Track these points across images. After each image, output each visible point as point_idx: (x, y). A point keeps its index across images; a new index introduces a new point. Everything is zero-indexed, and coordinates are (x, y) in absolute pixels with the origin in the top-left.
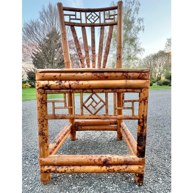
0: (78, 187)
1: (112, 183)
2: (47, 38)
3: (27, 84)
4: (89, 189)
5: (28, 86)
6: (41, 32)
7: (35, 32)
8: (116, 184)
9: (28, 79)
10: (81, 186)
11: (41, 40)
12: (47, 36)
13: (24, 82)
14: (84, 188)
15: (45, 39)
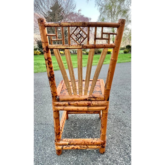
0: (101, 159)
1: (119, 157)
2: (51, 11)
3: (38, 51)
4: (107, 161)
5: (38, 52)
6: (46, 6)
7: (40, 6)
8: (122, 158)
9: (38, 47)
10: (103, 158)
11: (46, 13)
12: (50, 9)
13: (35, 50)
14: (105, 160)
15: (49, 12)
